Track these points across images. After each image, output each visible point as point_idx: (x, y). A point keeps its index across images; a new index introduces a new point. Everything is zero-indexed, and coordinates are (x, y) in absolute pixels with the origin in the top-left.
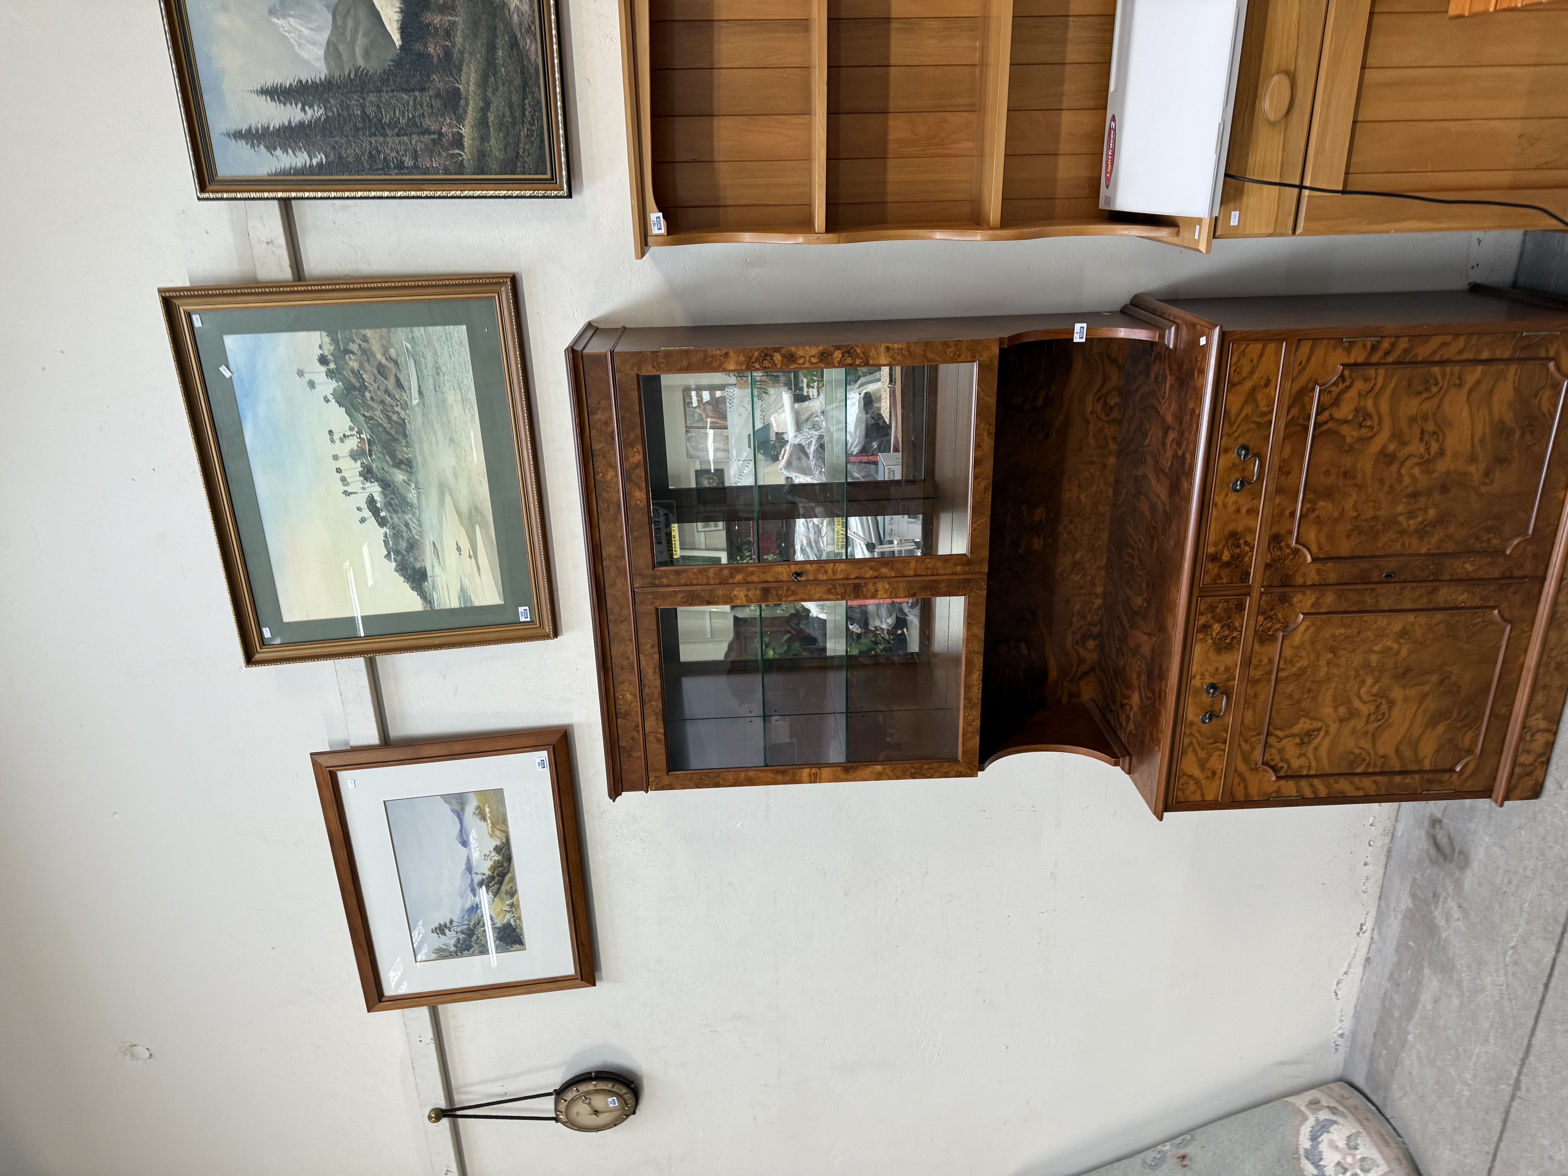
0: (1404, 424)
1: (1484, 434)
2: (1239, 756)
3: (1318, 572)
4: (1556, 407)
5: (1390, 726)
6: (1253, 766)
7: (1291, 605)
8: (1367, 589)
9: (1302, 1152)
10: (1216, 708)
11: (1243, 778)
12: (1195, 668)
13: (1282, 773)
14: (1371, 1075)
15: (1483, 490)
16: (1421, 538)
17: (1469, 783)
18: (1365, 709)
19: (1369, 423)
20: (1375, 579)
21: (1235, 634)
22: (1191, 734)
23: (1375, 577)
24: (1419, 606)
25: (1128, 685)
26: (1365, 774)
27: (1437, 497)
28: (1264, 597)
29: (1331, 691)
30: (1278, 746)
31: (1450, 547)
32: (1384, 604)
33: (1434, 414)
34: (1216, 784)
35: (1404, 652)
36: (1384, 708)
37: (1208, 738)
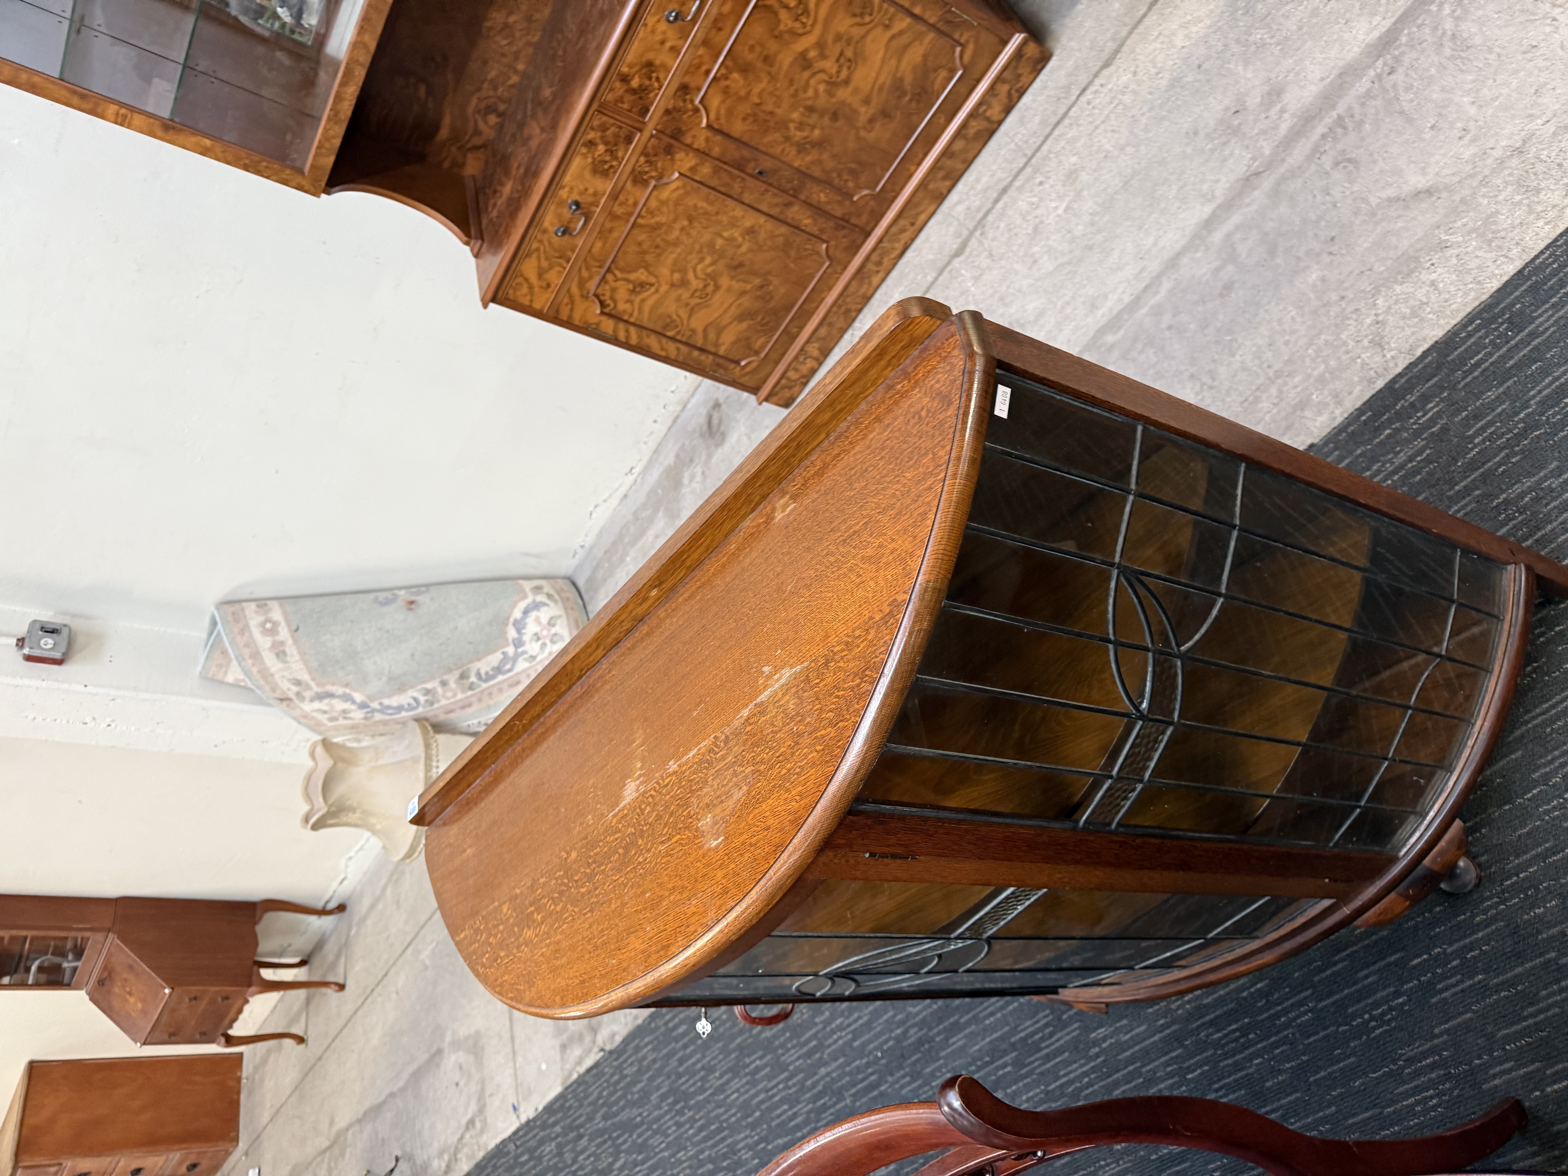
0: (830, 38)
1: (884, 83)
2: (576, 280)
3: (707, 140)
4: (944, 88)
5: (708, 306)
6: (585, 293)
7: (672, 160)
8: (739, 177)
9: (512, 620)
10: (572, 225)
11: (572, 302)
12: (567, 179)
13: (607, 310)
14: (590, 580)
15: (863, 133)
16: (799, 152)
17: (746, 378)
18: (696, 284)
19: (804, 20)
20: (749, 171)
21: (615, 163)
22: (541, 241)
23: (750, 167)
24: (772, 213)
25: (507, 173)
26: (672, 339)
27: (826, 121)
28: (653, 140)
29: (674, 256)
30: (613, 284)
31: (816, 172)
32: (747, 198)
33: (858, 42)
34: (546, 296)
35: (744, 249)
36: (710, 289)
37: (556, 251)
